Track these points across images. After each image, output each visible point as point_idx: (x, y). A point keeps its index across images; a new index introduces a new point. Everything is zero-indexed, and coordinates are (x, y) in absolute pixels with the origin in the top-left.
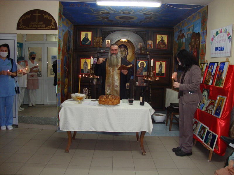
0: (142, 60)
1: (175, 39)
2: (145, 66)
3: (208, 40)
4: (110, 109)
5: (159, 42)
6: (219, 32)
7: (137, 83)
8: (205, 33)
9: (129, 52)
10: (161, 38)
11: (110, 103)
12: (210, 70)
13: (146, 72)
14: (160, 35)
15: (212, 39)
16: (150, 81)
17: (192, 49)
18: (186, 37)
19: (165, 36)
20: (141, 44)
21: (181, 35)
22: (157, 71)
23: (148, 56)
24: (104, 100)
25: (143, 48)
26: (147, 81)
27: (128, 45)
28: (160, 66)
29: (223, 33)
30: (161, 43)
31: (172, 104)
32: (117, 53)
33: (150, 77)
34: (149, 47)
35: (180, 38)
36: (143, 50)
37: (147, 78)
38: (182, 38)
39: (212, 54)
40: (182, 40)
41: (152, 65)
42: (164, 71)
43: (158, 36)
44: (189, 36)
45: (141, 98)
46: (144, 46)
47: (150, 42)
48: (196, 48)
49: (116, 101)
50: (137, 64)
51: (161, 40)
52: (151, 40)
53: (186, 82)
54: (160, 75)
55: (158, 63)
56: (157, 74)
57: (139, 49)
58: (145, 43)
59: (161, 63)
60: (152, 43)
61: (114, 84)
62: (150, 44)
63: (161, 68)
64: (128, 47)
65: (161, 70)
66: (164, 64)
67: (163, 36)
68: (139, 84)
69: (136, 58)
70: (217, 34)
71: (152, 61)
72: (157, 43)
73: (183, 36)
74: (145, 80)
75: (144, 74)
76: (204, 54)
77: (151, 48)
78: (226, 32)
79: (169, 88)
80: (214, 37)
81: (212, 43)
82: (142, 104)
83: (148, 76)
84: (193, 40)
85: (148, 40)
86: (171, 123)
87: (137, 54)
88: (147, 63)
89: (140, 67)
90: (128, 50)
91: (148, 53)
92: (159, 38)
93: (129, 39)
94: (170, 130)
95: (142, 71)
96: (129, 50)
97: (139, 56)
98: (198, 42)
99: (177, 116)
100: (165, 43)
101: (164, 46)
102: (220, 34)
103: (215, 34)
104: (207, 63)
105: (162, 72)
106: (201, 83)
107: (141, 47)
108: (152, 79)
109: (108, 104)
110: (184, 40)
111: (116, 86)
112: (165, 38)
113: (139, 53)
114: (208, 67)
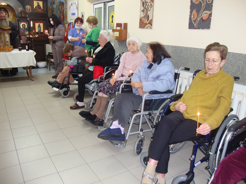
0: (23, 22)
1: (49, 5)
2: (26, 27)
3: (68, 8)
4: (8, 53)
5: (36, 7)
6: (73, 4)
7: (21, 41)
8: (66, 3)
9: (9, 15)
10: (37, 4)
11: (7, 50)
12: (69, 27)
13: (28, 32)
14: (36, 1)
15: (70, 8)
16: (32, 38)
17: (60, 13)
18: (56, 4)
19: (41, 2)
20: (20, 9)
21: (53, 2)
22: (37, 31)
23: (28, 19)
24: (2, 48)
25: (23, 12)
26: (29, 39)
27: (8, 9)
28: (39, 27)
29: (74, 5)
30: (38, 7)
31: (49, 53)
32: (6, 19)
33: (31, 35)
34: (28, 11)
35: (52, 5)
36: (24, 14)
37: (29, 36)
38: (53, 4)
39: (70, 17)
40: (53, 6)
41: (32, 26)
42: (42, 31)
43: (34, 1)
44: (58, 4)
45: (27, 46)
46: (24, 10)
47: (28, 7)
48: (62, 13)
49: (11, 49)
50: (19, 26)
51: (38, 6)
52: (29, 5)
53: (56, 34)
54: (40, 33)
55: (37, 25)
56: (37, 33)
57: (20, 13)
58: (24, 7)
59: (39, 24)
60: (30, 8)
61: (6, 41)
62: (29, 8)
63: (39, 28)
64: (8, 10)
65: (40, 29)
66: (42, 25)
67: (39, 2)
68: (23, 42)
69: (18, 21)
70: (72, 5)
71: (32, 23)
72: (34, 8)
73: (54, 3)
74: (27, 37)
75: (26, 34)
76: (67, 17)
77: (30, 12)
78: (75, 4)
79: (48, 44)
80: (70, 6)
81: (69, 10)
82: (28, 50)
83: (29, 34)
84: (60, 7)
85: (26, 5)
86: (50, 65)
87: (18, 17)
88: (28, 24)
89: (22, 28)
90: (8, 13)
91: (27, 16)
92: (35, 4)
93: (9, 4)
94: (50, 70)
95: (24, 31)
96: (10, 13)
97: (21, 19)
98: (63, 9)
99: (52, 60)
100: (41, 8)
101: (41, 10)
102: (73, 5)
103: (71, 5)
104: (68, 23)
105: (41, 32)
106: (66, 36)
107: (21, 11)
108: (33, 36)
109: (6, 51)
110: (55, 6)
111: (7, 42)
112: (41, 3)
113: (20, 16)
114: (68, 26)
